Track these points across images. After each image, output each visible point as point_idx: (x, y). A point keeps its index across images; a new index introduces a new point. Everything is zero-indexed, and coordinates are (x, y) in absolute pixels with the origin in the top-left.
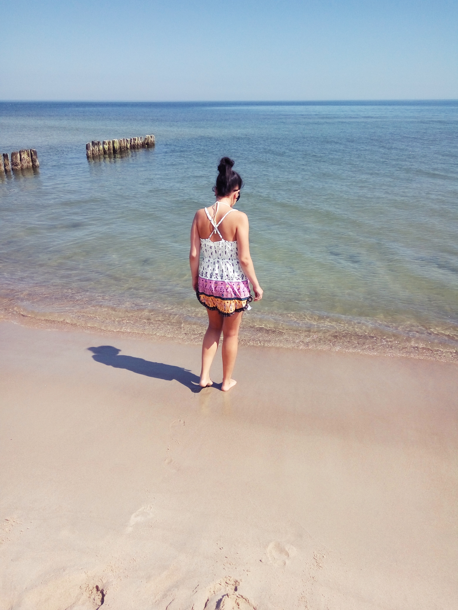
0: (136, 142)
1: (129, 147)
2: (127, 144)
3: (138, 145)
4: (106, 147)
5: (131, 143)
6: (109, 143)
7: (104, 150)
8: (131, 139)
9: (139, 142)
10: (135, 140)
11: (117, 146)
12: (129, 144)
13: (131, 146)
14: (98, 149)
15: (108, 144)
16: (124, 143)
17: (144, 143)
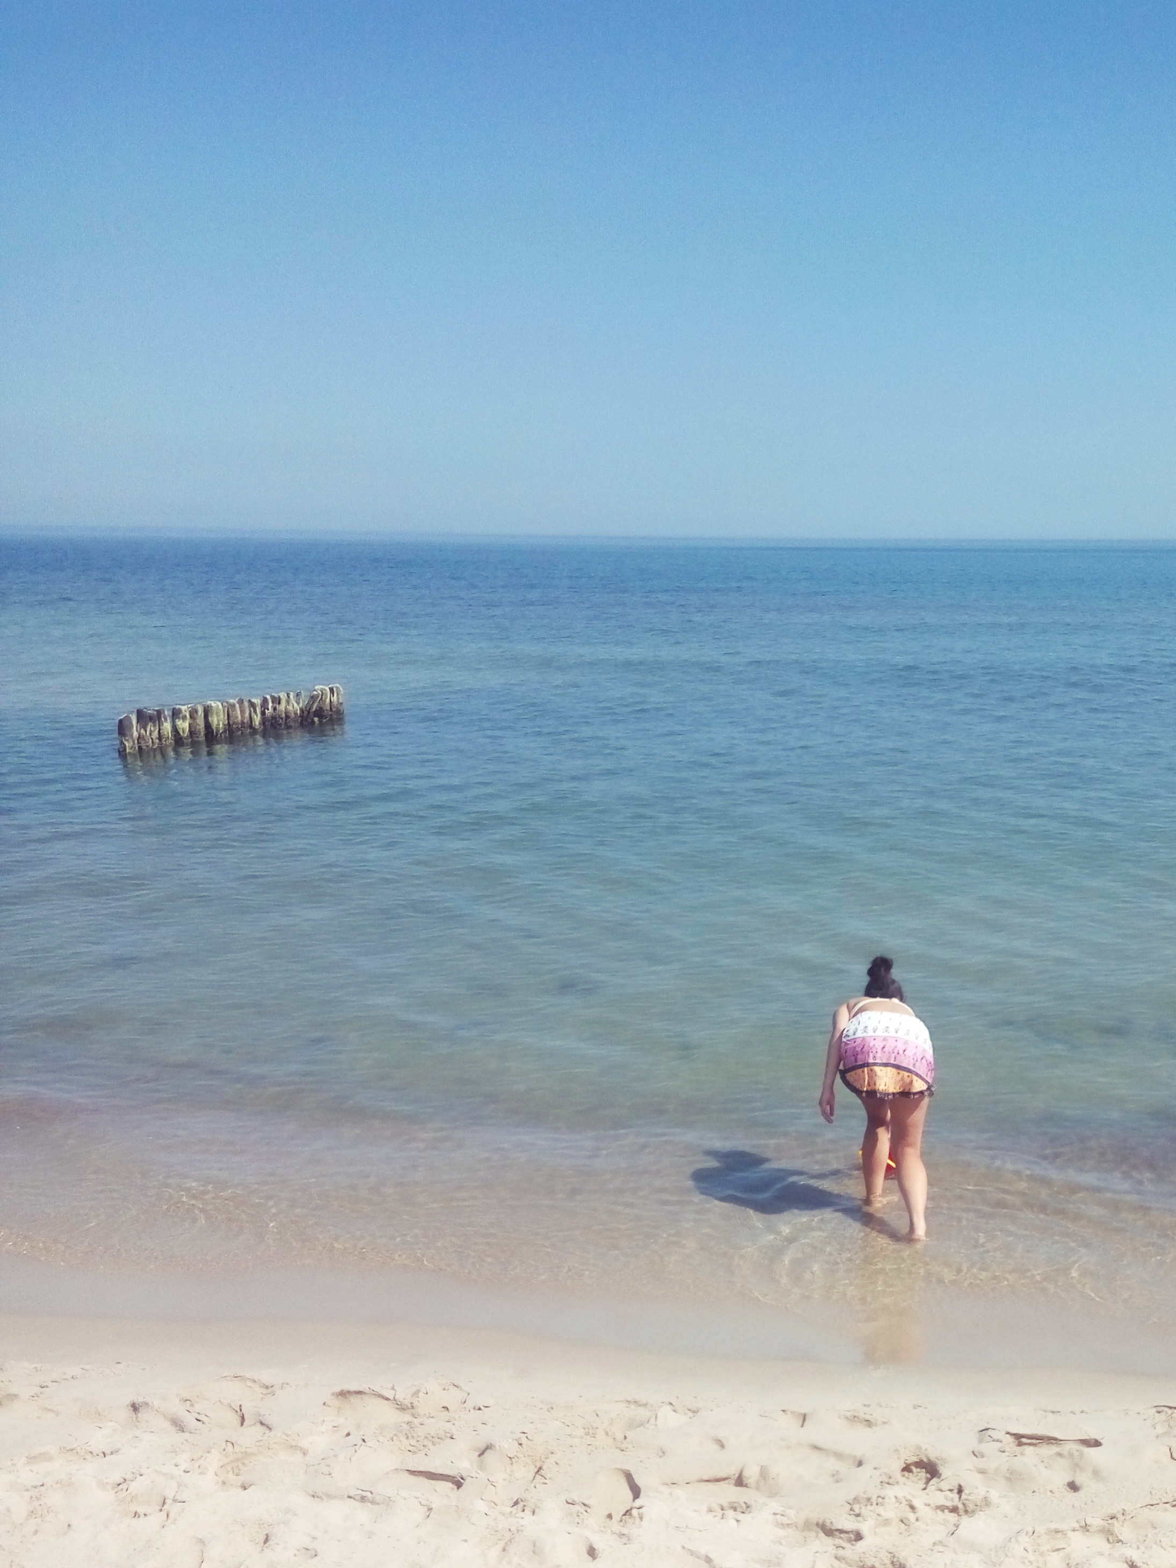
0: (282, 707)
1: (257, 723)
2: (250, 714)
3: (287, 717)
4: (183, 725)
5: (263, 713)
6: (193, 713)
7: (175, 736)
8: (265, 701)
9: (290, 708)
10: (279, 703)
11: (218, 721)
12: (259, 716)
13: (263, 722)
14: (155, 734)
15: (191, 717)
16: (242, 712)
17: (309, 712)
